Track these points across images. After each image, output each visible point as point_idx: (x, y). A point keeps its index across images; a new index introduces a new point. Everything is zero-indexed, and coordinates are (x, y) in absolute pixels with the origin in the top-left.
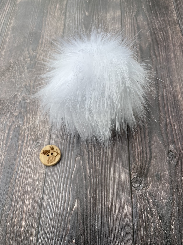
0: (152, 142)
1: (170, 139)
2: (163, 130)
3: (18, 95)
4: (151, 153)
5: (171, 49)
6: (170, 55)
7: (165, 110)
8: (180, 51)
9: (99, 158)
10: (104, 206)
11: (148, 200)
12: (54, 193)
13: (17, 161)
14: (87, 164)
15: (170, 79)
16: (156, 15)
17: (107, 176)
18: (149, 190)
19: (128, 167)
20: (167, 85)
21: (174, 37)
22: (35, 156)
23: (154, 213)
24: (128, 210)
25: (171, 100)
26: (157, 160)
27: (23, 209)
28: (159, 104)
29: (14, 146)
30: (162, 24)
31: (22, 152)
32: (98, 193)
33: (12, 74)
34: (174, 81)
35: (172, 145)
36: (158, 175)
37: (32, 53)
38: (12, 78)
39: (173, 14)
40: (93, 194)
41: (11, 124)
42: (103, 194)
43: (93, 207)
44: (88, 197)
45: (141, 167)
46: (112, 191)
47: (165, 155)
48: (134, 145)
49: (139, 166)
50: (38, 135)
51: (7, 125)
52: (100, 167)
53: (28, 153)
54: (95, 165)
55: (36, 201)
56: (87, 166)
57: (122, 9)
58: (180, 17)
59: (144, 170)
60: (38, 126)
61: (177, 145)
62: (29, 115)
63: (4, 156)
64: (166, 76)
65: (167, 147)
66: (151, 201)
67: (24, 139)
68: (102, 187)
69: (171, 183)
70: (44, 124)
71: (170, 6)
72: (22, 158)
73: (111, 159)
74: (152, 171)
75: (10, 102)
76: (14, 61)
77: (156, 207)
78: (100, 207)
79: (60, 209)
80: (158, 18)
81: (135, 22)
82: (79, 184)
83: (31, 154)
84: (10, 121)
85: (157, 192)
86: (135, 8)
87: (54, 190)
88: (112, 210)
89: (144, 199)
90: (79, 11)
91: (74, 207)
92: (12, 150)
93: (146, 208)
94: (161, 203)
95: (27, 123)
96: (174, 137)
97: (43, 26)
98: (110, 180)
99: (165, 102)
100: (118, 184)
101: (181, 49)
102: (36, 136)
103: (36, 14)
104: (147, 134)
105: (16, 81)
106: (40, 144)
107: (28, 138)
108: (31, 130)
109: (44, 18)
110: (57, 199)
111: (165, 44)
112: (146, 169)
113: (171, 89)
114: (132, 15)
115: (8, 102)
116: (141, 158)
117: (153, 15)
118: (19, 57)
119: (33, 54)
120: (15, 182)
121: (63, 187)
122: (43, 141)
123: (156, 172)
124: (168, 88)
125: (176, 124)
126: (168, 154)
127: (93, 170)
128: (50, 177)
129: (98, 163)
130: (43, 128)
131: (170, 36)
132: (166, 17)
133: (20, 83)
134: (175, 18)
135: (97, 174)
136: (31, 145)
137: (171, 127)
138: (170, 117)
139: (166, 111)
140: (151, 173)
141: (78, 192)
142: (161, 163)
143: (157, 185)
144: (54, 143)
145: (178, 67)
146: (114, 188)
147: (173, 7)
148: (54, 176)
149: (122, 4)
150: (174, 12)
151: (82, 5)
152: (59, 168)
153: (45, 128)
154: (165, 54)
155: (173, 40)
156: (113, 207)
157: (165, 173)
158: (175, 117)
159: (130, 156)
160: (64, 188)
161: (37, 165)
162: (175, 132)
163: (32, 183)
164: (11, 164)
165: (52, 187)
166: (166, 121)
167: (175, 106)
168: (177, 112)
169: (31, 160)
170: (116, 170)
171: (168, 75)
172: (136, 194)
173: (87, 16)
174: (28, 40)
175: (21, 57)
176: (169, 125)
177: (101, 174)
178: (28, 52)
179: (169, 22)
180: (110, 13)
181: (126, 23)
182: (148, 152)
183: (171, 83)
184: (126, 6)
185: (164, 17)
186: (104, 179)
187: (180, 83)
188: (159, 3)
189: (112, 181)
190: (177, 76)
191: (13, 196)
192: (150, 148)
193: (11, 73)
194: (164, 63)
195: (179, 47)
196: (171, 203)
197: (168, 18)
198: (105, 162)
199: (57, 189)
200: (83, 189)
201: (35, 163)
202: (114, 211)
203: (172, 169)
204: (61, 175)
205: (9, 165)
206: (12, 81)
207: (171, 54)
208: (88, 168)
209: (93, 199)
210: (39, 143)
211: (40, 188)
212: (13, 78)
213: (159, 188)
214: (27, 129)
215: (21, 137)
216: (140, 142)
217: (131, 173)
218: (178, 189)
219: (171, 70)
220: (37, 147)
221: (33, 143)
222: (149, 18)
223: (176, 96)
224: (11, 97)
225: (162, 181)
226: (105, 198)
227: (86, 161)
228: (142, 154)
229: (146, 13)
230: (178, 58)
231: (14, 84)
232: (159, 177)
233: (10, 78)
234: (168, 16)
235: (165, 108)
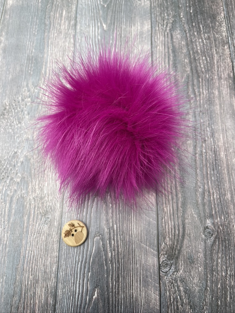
0: (186, 216)
1: (207, 212)
2: (200, 200)
3: (18, 153)
4: (184, 230)
5: (216, 83)
6: (213, 93)
7: (203, 173)
8: (227, 88)
9: (122, 237)
10: (128, 296)
11: (178, 287)
12: (70, 281)
13: (24, 242)
14: (108, 245)
15: (212, 129)
16: (198, 30)
17: (132, 259)
18: (180, 276)
19: (156, 248)
20: (208, 138)
21: (221, 65)
22: (45, 235)
23: (184, 302)
24: (155, 299)
25: (211, 159)
26: (191, 239)
27: (35, 300)
28: (196, 165)
29: (18, 224)
30: (206, 45)
31: (29, 231)
32: (121, 280)
33: (8, 123)
34: (217, 131)
35: (209, 219)
36: (191, 257)
37: (32, 90)
38: (8, 128)
39: (221, 27)
40: (116, 281)
41: (12, 193)
42: (127, 281)
43: (116, 297)
44: (109, 285)
45: (172, 248)
46: (138, 278)
47: (200, 233)
48: (165, 220)
49: (169, 246)
50: (47, 208)
51: (8, 195)
52: (123, 248)
53: (36, 231)
54: (118, 246)
55: (49, 291)
56: (108, 248)
57: (153, 20)
58: (230, 32)
59: (175, 251)
60: (47, 195)
61: (215, 220)
62: (34, 180)
63: (7, 236)
64: (206, 125)
65: (204, 222)
66: (181, 288)
67: (30, 214)
68: (126, 273)
69: (205, 267)
70: (54, 192)
71: (218, 13)
72: (29, 238)
73: (137, 238)
74: (184, 252)
75: (9, 163)
76: (9, 102)
77: (188, 295)
78: (123, 296)
79: (78, 300)
80: (200, 35)
81: (169, 40)
82: (99, 270)
83: (40, 232)
84: (11, 190)
85: (189, 278)
86: (170, 17)
87: (69, 277)
88: (137, 300)
89: (174, 286)
90: (93, 22)
91: (94, 297)
92: (17, 228)
93: (176, 296)
94: (193, 291)
95: (32, 192)
96: (212, 209)
97: (46, 46)
98: (135, 264)
99: (204, 163)
100: (144, 269)
101: (228, 83)
102: (45, 209)
103: (34, 26)
104: (180, 205)
105: (15, 132)
106: (50, 220)
107: (34, 212)
108: (38, 201)
109: (46, 34)
110: (73, 288)
111: (207, 76)
112: (178, 250)
113: (212, 143)
114: (166, 30)
115: (6, 163)
116: (172, 236)
117: (195, 29)
118: (16, 95)
119: (34, 91)
120: (23, 269)
121: (80, 274)
122: (53, 216)
123: (189, 254)
124: (208, 142)
125: (216, 191)
126: (204, 232)
127: (115, 253)
128: (64, 261)
129: (121, 243)
130: (53, 198)
131: (216, 63)
132: (212, 31)
133: (20, 136)
134: (224, 34)
135: (120, 257)
136: (39, 221)
137: (209, 196)
138: (209, 183)
139: (204, 175)
140: (183, 255)
141: (97, 280)
142: (195, 242)
143: (189, 269)
144: (67, 218)
145: (222, 111)
146: (139, 273)
147: (222, 15)
148: (69, 260)
149: (152, 10)
150: (223, 23)
151: (98, 11)
152: (75, 250)
153: (55, 198)
154: (207, 91)
155: (219, 69)
156: (138, 296)
157: (199, 256)
158: (215, 183)
159: (159, 234)
160: (82, 274)
161: (48, 247)
162: (214, 202)
163: (43, 269)
164: (17, 246)
165: (67, 273)
166: (204, 188)
167: (216, 167)
168: (218, 175)
169: (40, 241)
170: (143, 251)
171: (209, 123)
172: (165, 280)
173: (105, 31)
174: (27, 69)
175: (18, 96)
176: (207, 193)
177: (124, 257)
178: (28, 89)
179: (215, 41)
180: (136, 25)
181: (157, 42)
182: (180, 228)
183: (213, 135)
184: (158, 14)
185: (209, 32)
186: (128, 263)
187: (224, 134)
188: (203, 9)
189: (138, 266)
190: (220, 124)
191: (22, 286)
192: (183, 223)
193: (7, 120)
194: (206, 106)
195: (226, 81)
196: (204, 290)
197: (214, 34)
198: (130, 242)
199: (73, 277)
200: (103, 275)
201: (46, 244)
202: (139, 301)
203: (208, 251)
204: (77, 259)
205: (14, 247)
206: (9, 133)
207: (215, 92)
208: (109, 250)
209: (115, 288)
210: (48, 218)
211: (53, 275)
212: (11, 129)
213: (192, 273)
214: (33, 200)
215: (26, 211)
216: (171, 216)
217: (160, 255)
218: (213, 274)
219: (214, 115)
220: (47, 223)
221: (41, 218)
222: (188, 35)
223: (218, 153)
224: (9, 156)
225: (195, 265)
226: (130, 286)
227: (107, 242)
228: (173, 231)
229: (185, 25)
230: (223, 98)
231: (13, 138)
232: (192, 260)
233: (6, 128)
234: (214, 31)
235: (203, 170)
